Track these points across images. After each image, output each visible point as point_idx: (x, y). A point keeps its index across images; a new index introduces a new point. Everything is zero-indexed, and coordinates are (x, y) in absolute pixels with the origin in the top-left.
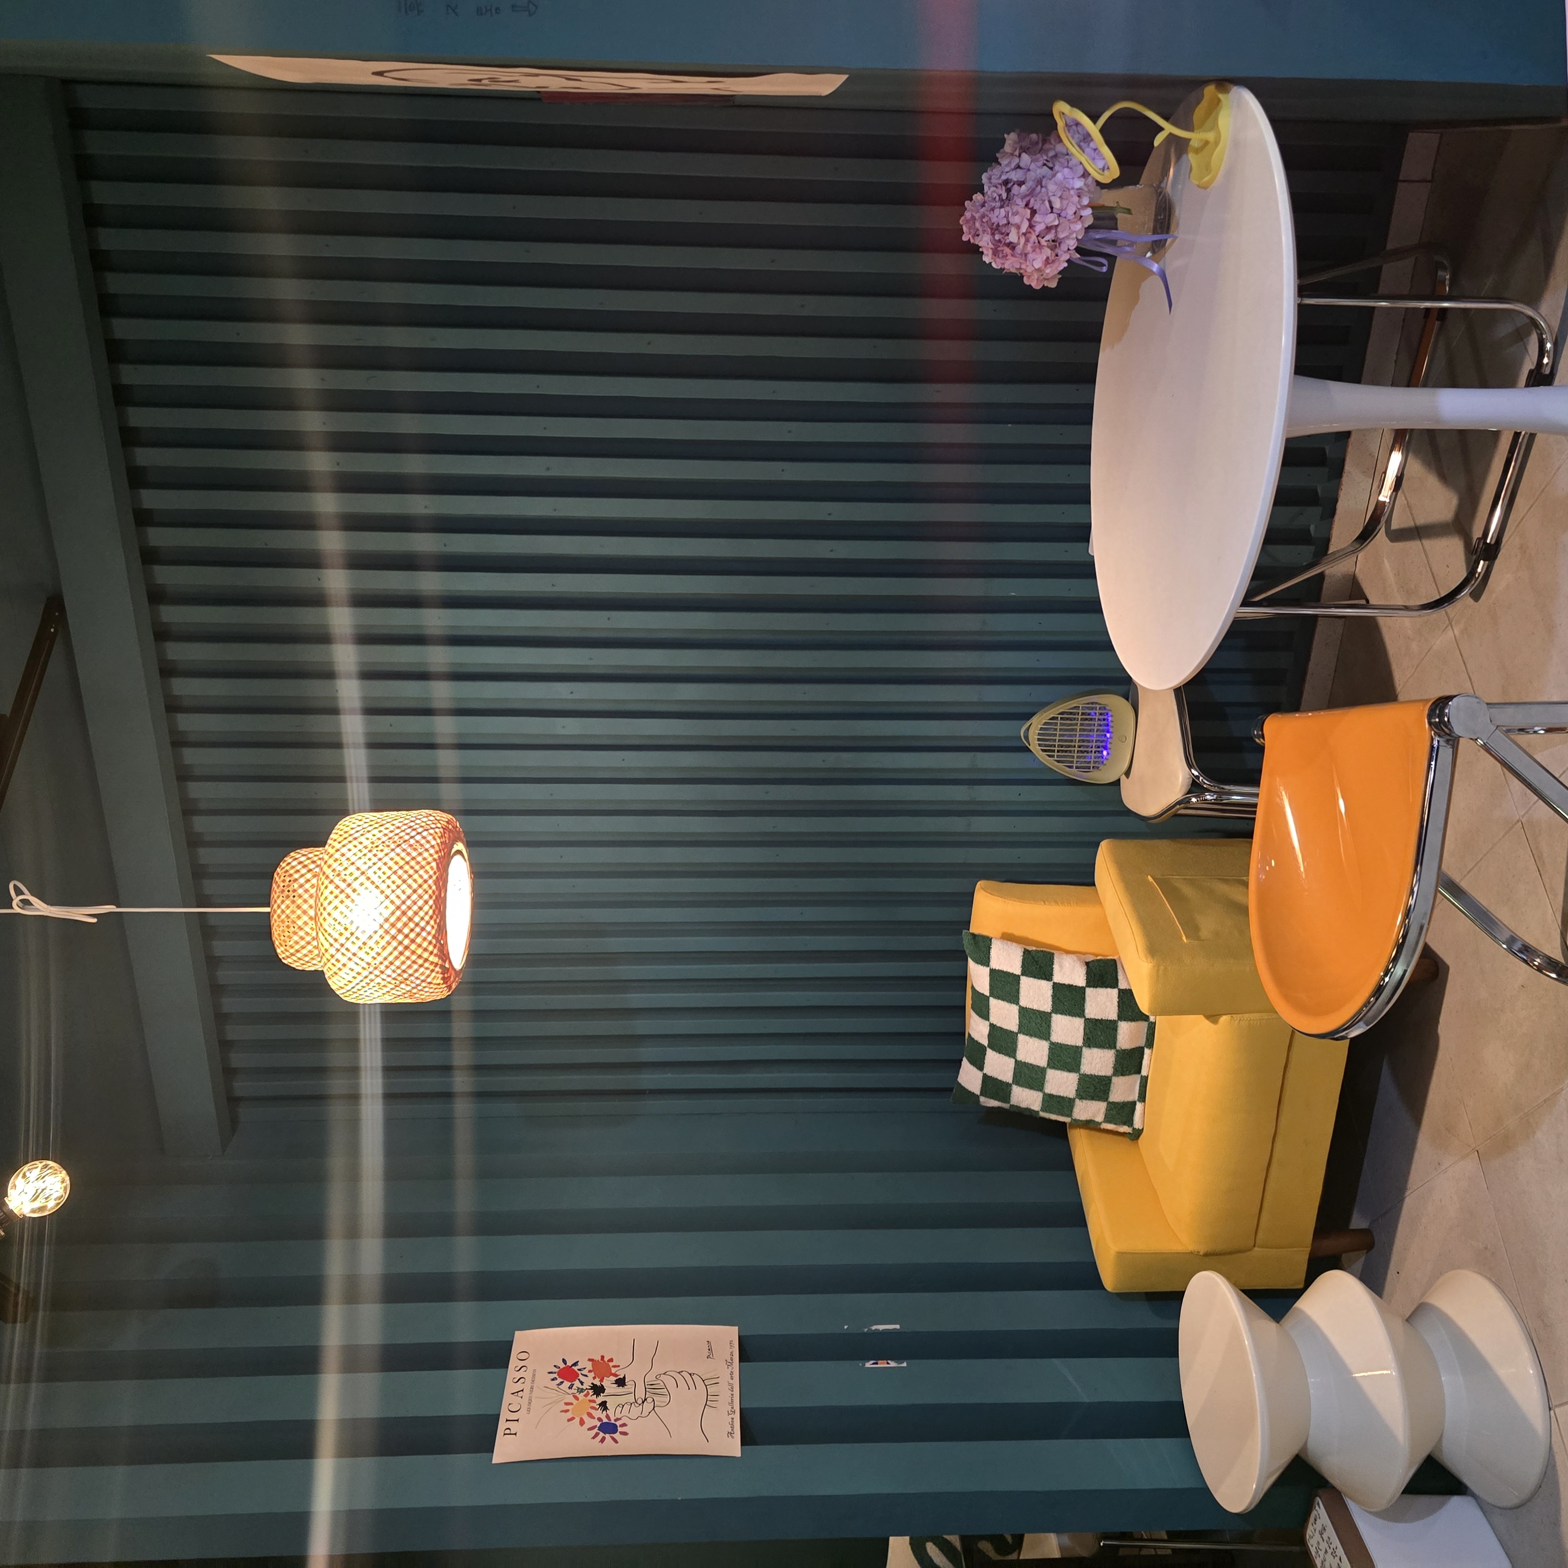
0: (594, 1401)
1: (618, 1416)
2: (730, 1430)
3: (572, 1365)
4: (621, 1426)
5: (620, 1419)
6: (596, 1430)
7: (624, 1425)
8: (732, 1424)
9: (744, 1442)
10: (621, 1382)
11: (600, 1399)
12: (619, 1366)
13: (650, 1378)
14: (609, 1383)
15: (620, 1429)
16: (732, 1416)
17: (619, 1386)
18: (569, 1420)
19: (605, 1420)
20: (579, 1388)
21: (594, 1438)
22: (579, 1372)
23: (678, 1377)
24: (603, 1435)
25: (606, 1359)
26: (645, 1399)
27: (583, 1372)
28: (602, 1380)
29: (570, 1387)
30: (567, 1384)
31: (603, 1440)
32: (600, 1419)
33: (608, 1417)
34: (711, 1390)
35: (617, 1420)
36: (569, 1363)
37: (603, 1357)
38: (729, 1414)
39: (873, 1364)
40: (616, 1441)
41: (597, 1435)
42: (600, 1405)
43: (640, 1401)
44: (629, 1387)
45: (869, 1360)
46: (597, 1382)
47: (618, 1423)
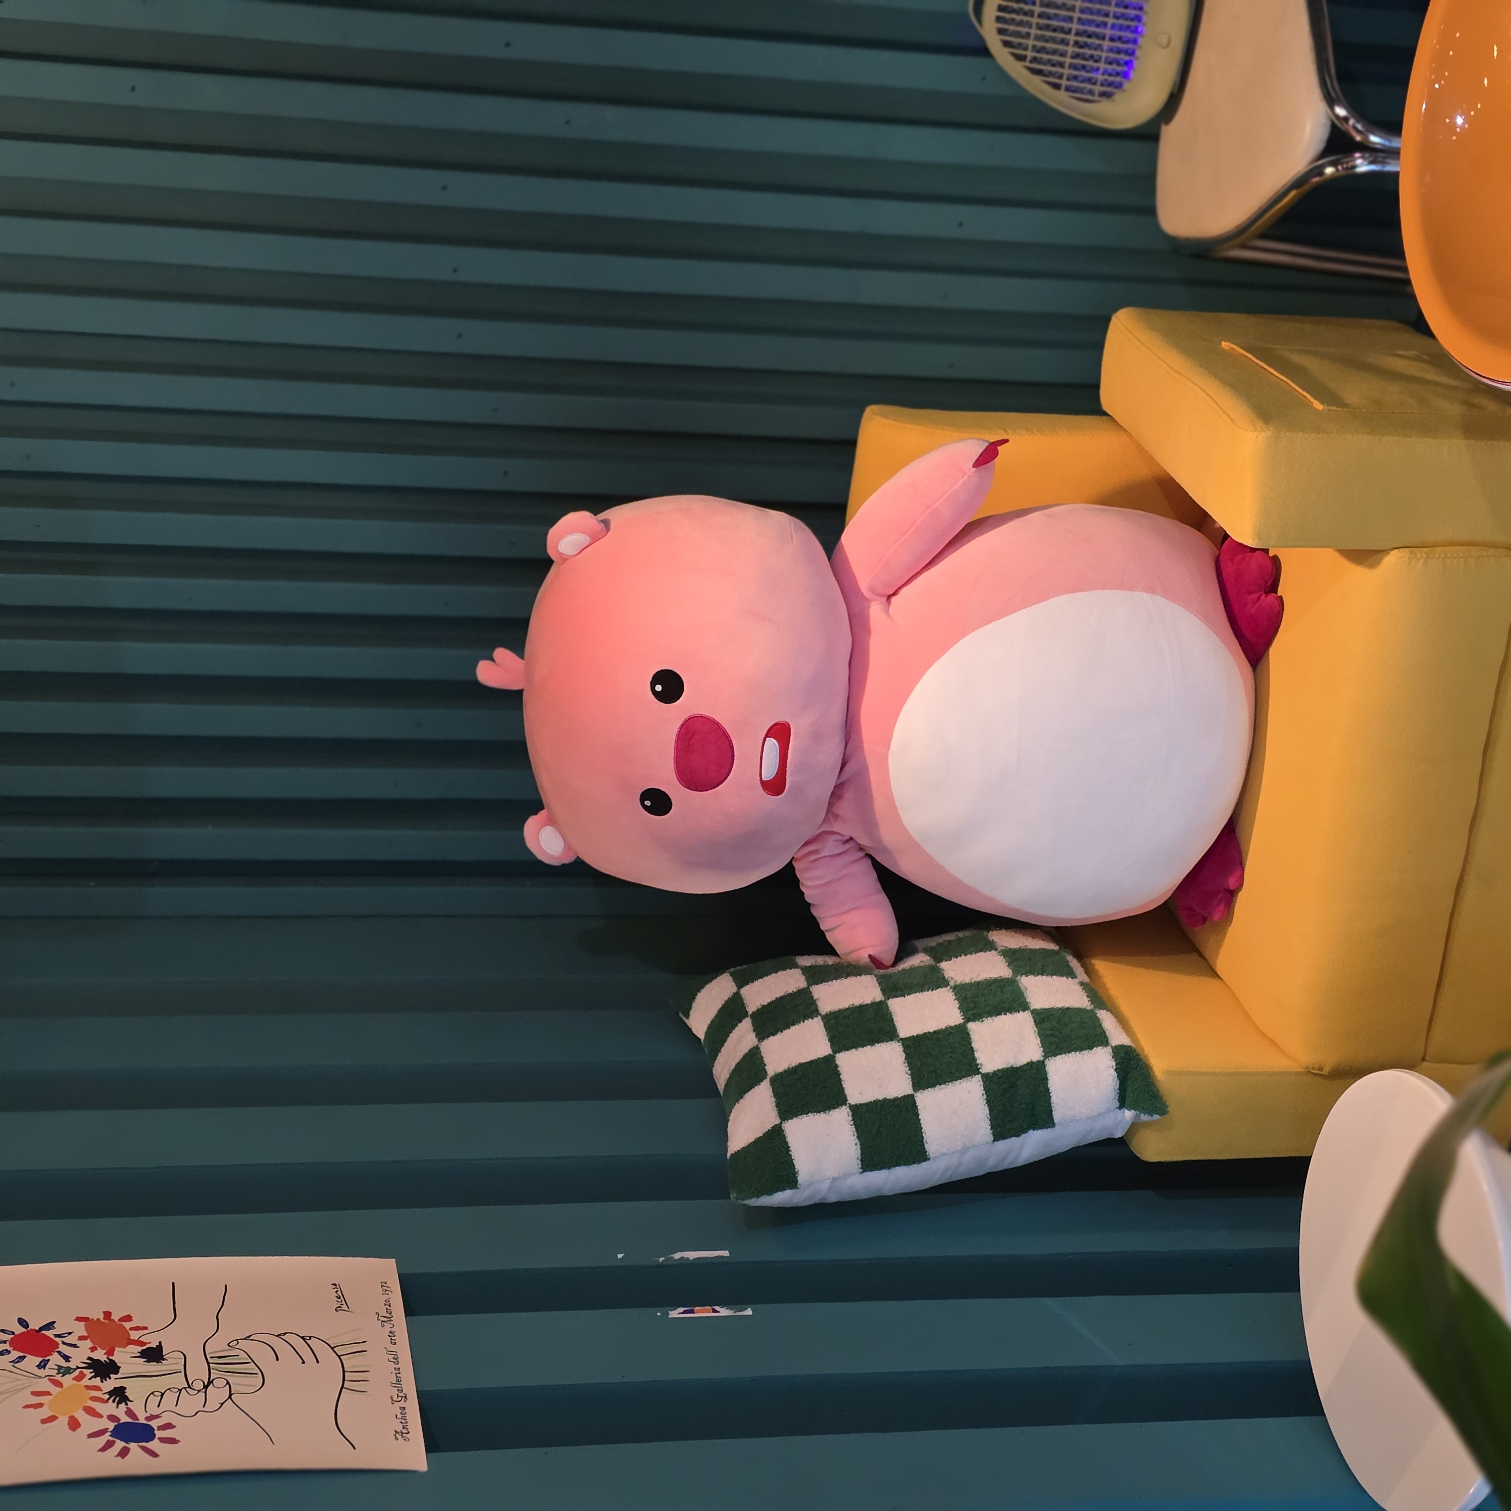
0: (98, 1388)
1: (153, 1409)
2: (399, 1428)
3: (41, 1329)
4: (160, 1428)
5: (157, 1417)
6: (107, 1437)
7: (169, 1426)
8: (404, 1418)
9: (431, 1446)
10: (154, 1354)
11: (112, 1383)
12: (146, 1328)
13: (217, 1346)
14: (126, 1357)
15: (159, 1434)
16: (402, 1404)
17: (148, 1361)
18: (44, 1421)
19: (125, 1419)
20: (60, 1367)
21: (103, 1449)
22: (57, 1339)
23: (278, 1343)
24: (123, 1444)
25: (115, 1317)
26: (210, 1382)
27: (66, 1340)
28: (110, 1352)
29: (42, 1365)
30: (32, 1361)
31: (124, 1453)
32: (112, 1418)
33: (130, 1413)
34: (349, 1363)
35: (151, 1418)
36: (34, 1325)
37: (107, 1315)
38: (393, 1402)
39: (684, 1312)
40: (154, 1454)
41: (109, 1445)
42: (111, 1393)
43: (199, 1385)
44: (172, 1361)
45: (675, 1306)
46: (100, 1355)
47: (154, 1424)
